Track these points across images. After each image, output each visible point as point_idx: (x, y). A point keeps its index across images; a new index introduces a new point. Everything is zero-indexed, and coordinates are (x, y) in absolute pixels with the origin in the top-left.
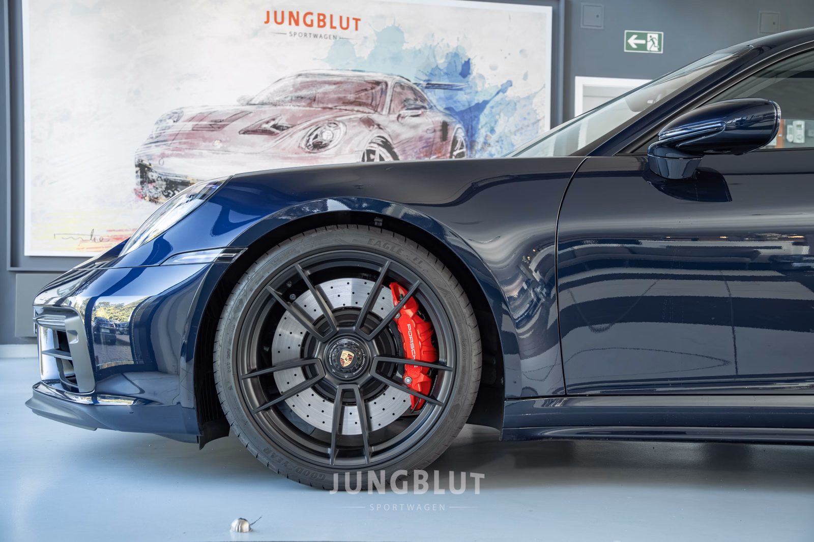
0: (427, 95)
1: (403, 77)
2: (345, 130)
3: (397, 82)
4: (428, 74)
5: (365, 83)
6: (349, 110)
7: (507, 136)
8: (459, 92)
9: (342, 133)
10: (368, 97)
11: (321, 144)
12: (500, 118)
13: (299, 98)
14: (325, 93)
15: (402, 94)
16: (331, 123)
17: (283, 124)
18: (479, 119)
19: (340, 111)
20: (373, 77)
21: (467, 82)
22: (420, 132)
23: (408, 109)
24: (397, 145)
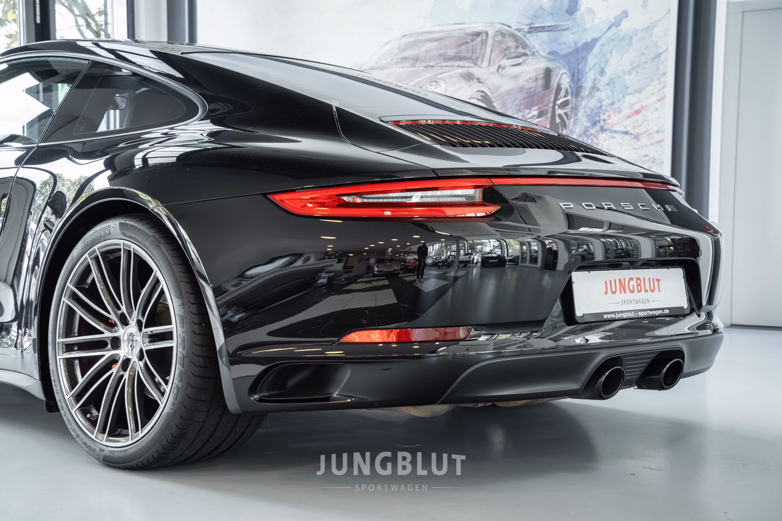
0: (529, 41)
1: (504, 25)
2: (445, 89)
3: (498, 30)
4: (531, 16)
5: (466, 35)
6: (449, 66)
7: (619, 77)
8: (565, 32)
10: (468, 50)
12: (611, 56)
13: (404, 59)
14: (427, 51)
15: (503, 43)
16: (432, 82)
18: (587, 61)
19: (441, 68)
20: (474, 28)
21: (574, 19)
22: (521, 82)
23: (509, 58)
24: (496, 99)
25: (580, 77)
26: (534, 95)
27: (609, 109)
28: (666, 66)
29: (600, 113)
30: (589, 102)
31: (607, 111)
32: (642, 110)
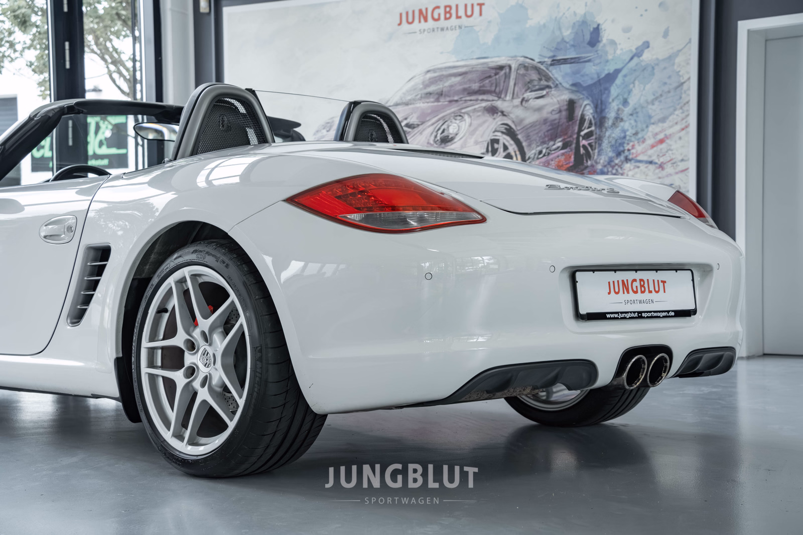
0: (551, 73)
1: (527, 58)
2: (470, 122)
3: (521, 63)
4: (553, 49)
5: (488, 69)
6: (473, 100)
7: (643, 107)
8: (587, 64)
9: (467, 124)
10: (492, 84)
11: (448, 138)
12: (634, 86)
13: (428, 95)
14: (451, 86)
15: (526, 76)
16: (456, 116)
17: (414, 122)
18: (609, 92)
19: (465, 103)
20: (496, 62)
21: (597, 51)
22: (545, 114)
23: (531, 91)
24: (520, 131)
25: (603, 107)
26: (558, 127)
27: (633, 139)
28: (689, 95)
29: (624, 143)
30: (613, 133)
31: (631, 141)
32: (665, 139)
